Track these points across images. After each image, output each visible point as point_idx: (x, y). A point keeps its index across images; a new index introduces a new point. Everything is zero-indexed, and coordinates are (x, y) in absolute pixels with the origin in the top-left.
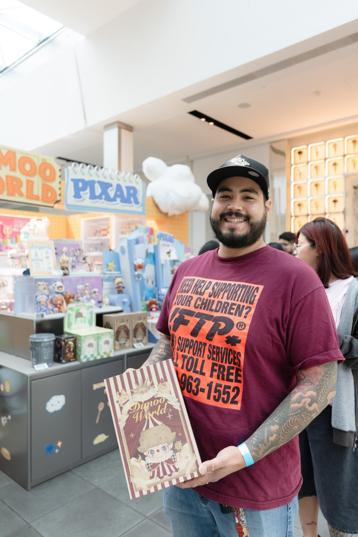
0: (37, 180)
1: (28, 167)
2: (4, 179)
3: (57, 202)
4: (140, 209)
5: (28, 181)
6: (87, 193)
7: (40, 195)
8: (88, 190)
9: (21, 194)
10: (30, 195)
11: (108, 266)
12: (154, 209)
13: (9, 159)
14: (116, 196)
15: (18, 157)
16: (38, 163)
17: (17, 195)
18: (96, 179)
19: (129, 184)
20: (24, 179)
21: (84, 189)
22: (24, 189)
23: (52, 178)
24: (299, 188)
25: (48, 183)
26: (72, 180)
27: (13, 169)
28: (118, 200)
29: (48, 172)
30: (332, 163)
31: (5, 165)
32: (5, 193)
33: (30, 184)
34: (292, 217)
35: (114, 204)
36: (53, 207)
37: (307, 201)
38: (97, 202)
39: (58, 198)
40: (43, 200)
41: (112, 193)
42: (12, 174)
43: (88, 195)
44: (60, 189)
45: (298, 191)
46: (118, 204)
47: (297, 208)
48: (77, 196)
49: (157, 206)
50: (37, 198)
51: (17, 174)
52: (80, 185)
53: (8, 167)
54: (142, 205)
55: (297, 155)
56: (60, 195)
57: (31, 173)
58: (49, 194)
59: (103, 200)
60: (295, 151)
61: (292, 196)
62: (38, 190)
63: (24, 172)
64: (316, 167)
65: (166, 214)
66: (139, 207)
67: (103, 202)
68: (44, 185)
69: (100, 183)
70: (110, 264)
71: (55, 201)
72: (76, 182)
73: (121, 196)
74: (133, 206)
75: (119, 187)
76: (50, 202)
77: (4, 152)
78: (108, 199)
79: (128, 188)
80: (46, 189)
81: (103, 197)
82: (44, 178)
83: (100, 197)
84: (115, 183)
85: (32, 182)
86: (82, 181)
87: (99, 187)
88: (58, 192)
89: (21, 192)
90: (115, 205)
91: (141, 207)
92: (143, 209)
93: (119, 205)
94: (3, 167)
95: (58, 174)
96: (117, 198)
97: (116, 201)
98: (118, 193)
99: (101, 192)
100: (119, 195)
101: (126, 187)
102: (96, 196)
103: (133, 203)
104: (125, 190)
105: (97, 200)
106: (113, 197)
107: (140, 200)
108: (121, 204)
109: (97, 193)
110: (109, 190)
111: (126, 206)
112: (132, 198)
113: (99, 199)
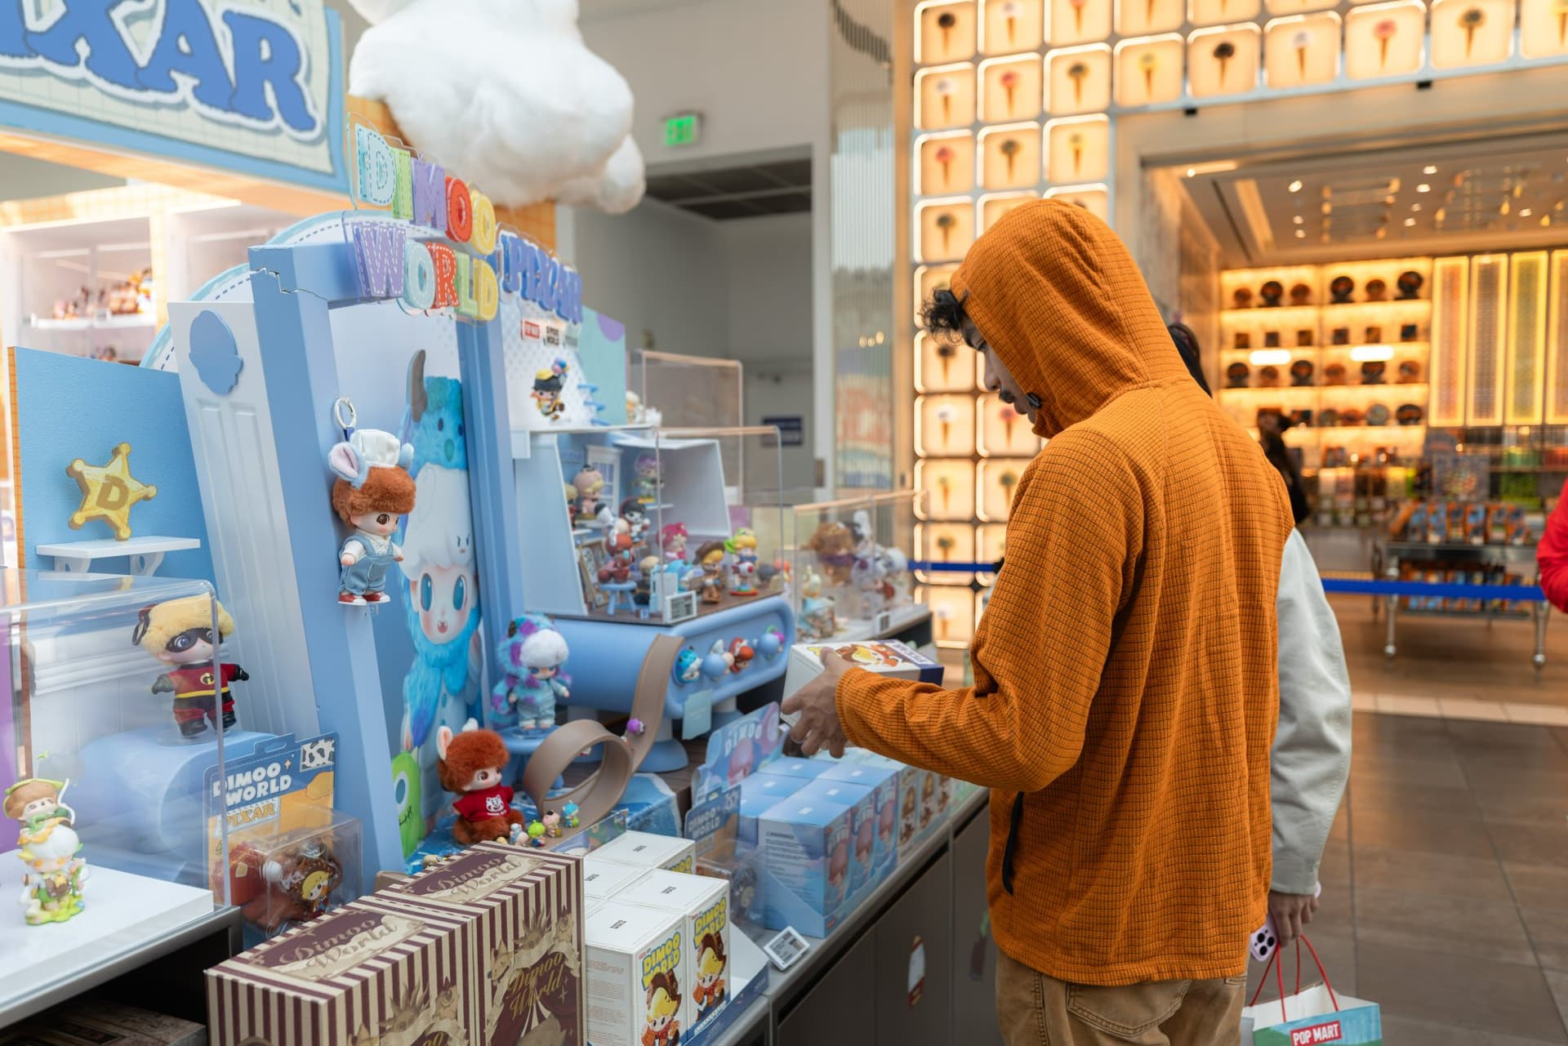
4: (318, 158)
11: (77, 489)
24: (944, 155)
30: (1065, 66)
34: (916, 266)
35: (156, 106)
37: (972, 206)
38: (40, 72)
45: (936, 167)
46: (182, 106)
47: (936, 233)
54: (326, 134)
55: (936, 31)
59: (80, 72)
60: (925, 11)
61: (917, 188)
64: (1008, 79)
66: (314, 143)
67: (82, 83)
70: (95, 476)
73: (204, 61)
74: (277, 131)
90: (164, 113)
91: (322, 150)
92: (331, 158)
93: (188, 113)
96: (175, 75)
97: (172, 88)
98: (184, 45)
99: (64, 17)
100: (191, 55)
101: (229, 17)
102: (27, 32)
103: (278, 120)
104: (224, 35)
105: (40, 62)
106: (151, 61)
107: (315, 106)
108: (205, 110)
109: (39, 15)
110: (118, 15)
111: (238, 126)
112: (268, 87)
113: (48, 58)
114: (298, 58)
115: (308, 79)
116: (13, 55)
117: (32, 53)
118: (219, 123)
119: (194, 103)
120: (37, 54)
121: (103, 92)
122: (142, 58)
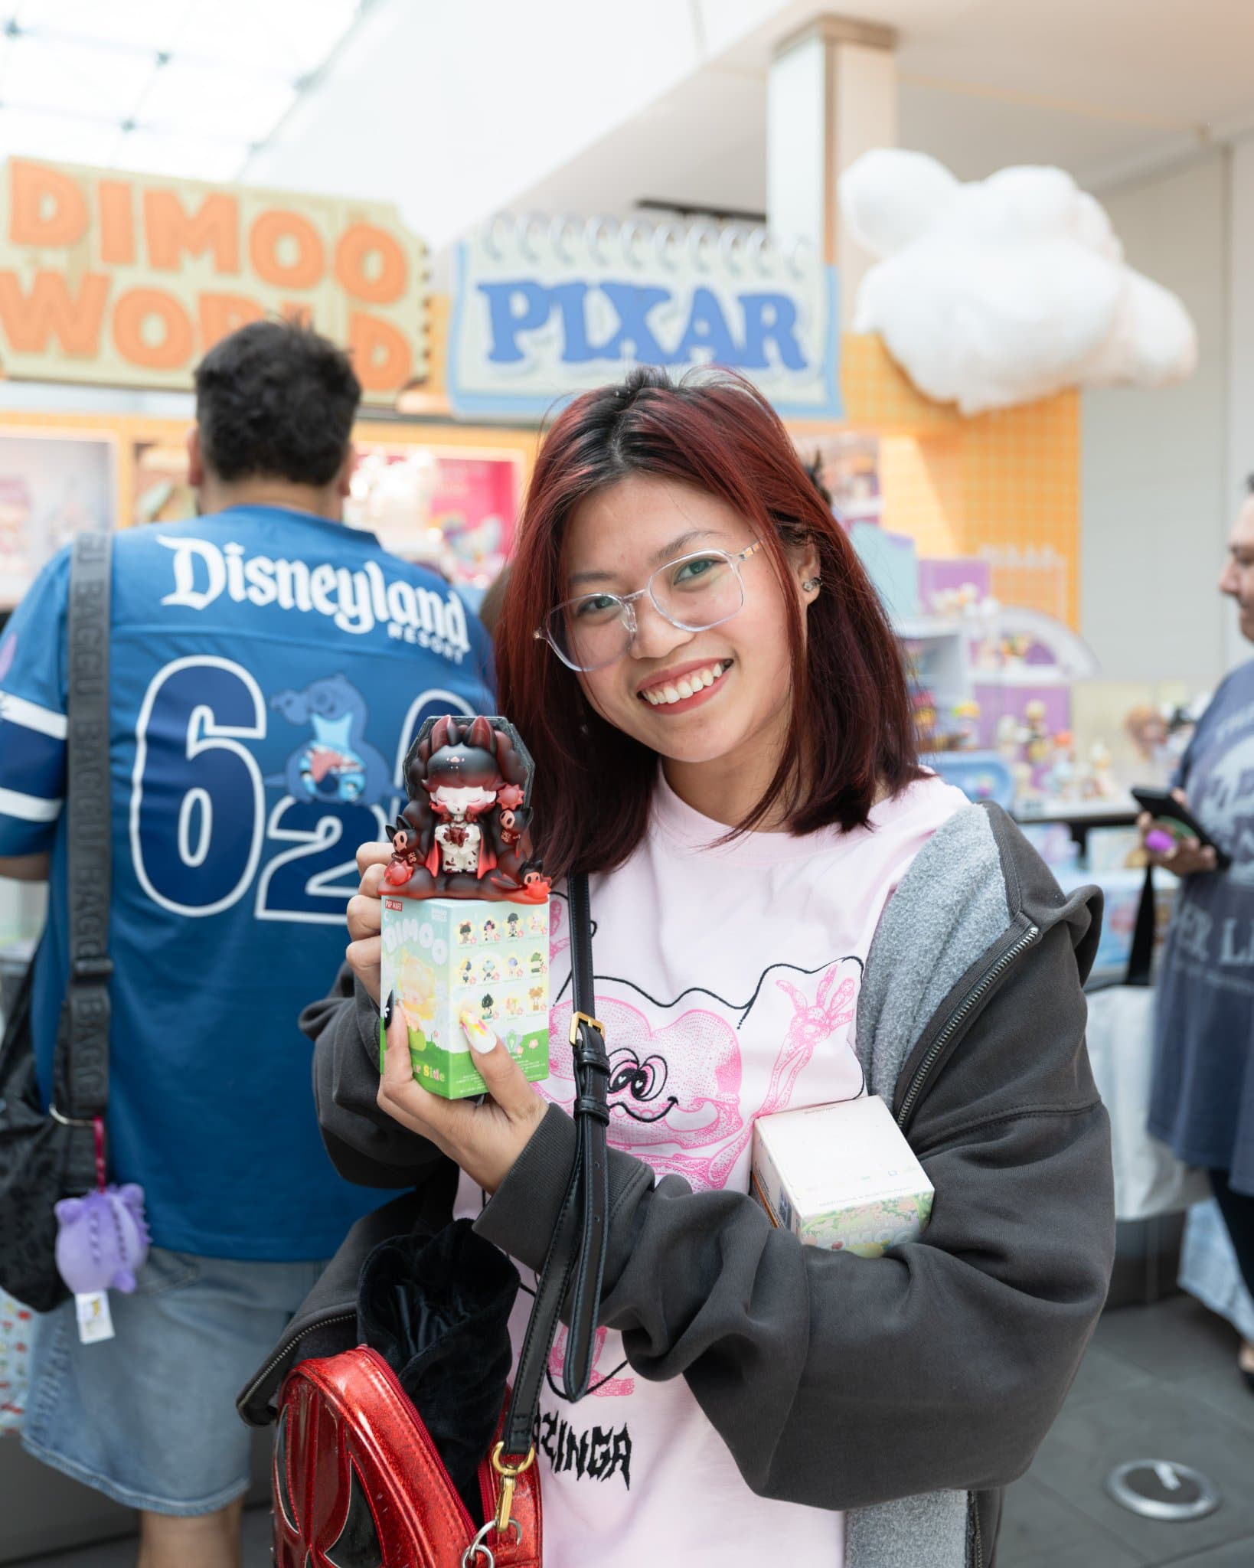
0: (328, 303)
1: (288, 252)
2: (192, 307)
3: (416, 384)
4: (814, 393)
6: (550, 339)
8: (554, 327)
12: (892, 386)
13: (213, 227)
15: (249, 214)
16: (330, 230)
18: (594, 276)
19: (755, 284)
20: (272, 300)
21: (535, 320)
23: (392, 287)
25: (377, 311)
26: (483, 288)
27: (227, 266)
28: (703, 356)
29: (374, 265)
31: (196, 251)
36: (393, 407)
38: (598, 372)
39: (420, 368)
41: (669, 330)
42: (225, 284)
43: (557, 346)
44: (427, 329)
48: (504, 351)
49: (901, 374)
51: (246, 285)
52: (519, 305)
53: (207, 261)
54: (822, 373)
56: (427, 355)
57: (302, 277)
58: (381, 355)
63: (271, 273)
65: (950, 408)
66: (810, 380)
68: (356, 319)
69: (611, 289)
71: (403, 382)
72: (497, 294)
73: (717, 338)
74: (777, 378)
75: (705, 303)
76: (382, 386)
77: (192, 203)
79: (752, 303)
80: (367, 333)
81: (629, 348)
82: (359, 289)
84: (682, 286)
85: (307, 311)
86: (529, 287)
87: (607, 309)
88: (418, 343)
91: (818, 385)
92: (827, 391)
94: (188, 262)
95: (417, 266)
98: (704, 327)
99: (617, 330)
100: (707, 334)
101: (740, 299)
102: (590, 345)
103: (778, 367)
104: (735, 314)
107: (810, 351)
109: (599, 332)
112: (770, 343)
114: (796, 316)
115: (804, 330)
117: (595, 359)
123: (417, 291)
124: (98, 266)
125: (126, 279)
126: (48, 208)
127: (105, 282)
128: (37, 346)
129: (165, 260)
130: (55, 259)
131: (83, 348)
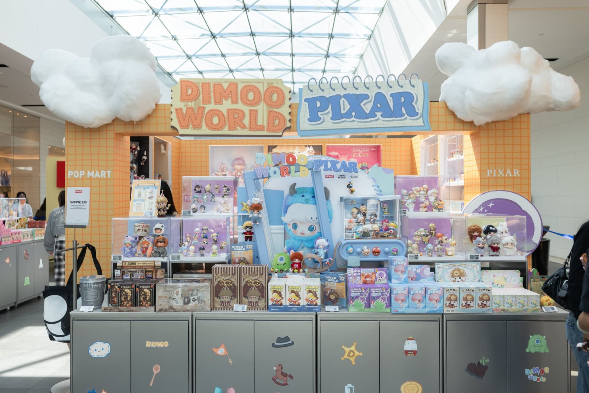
0: (262, 109)
1: (251, 96)
2: (225, 113)
3: (288, 129)
4: (420, 123)
5: (251, 111)
6: (328, 113)
7: (265, 124)
8: (329, 109)
9: (244, 127)
10: (254, 125)
12: (450, 119)
13: (231, 92)
14: (374, 109)
15: (240, 87)
16: (262, 89)
17: (238, 128)
18: (342, 93)
19: (397, 90)
20: (246, 109)
21: (323, 108)
22: (246, 121)
23: (280, 103)
25: (275, 110)
26: (306, 100)
27: (235, 102)
28: (379, 114)
29: (275, 97)
31: (226, 99)
32: (226, 128)
33: (254, 114)
35: (371, 121)
36: (281, 136)
38: (344, 121)
39: (288, 125)
40: (269, 130)
41: (367, 107)
42: (235, 106)
43: (330, 115)
44: (290, 113)
46: (378, 119)
48: (314, 117)
49: (453, 114)
50: (262, 128)
51: (240, 106)
52: (318, 104)
53: (229, 100)
54: (423, 116)
56: (290, 121)
57: (255, 103)
58: (277, 122)
59: (353, 119)
62: (262, 120)
63: (246, 102)
66: (417, 119)
67: (354, 121)
68: (269, 112)
69: (345, 96)
71: (284, 129)
72: (311, 101)
73: (384, 107)
74: (405, 119)
75: (380, 97)
76: (276, 131)
77: (225, 86)
78: (362, 115)
79: (397, 96)
80: (272, 116)
81: (354, 114)
82: (271, 104)
83: (348, 115)
84: (372, 93)
85: (256, 111)
86: (321, 98)
87: (346, 102)
88: (288, 117)
89: (243, 124)
90: (373, 122)
91: (421, 120)
92: (423, 122)
93: (380, 121)
94: (224, 101)
95: (288, 96)
96: (376, 113)
97: (376, 116)
98: (379, 105)
99: (350, 108)
100: (381, 107)
101: (392, 95)
102: (341, 114)
103: (406, 116)
104: (390, 99)
105: (344, 119)
106: (370, 112)
107: (418, 109)
108: (384, 119)
109: (344, 110)
110: (362, 104)
111: (394, 120)
112: (403, 108)
113: (346, 118)
114: (414, 98)
115: (416, 103)
116: (338, 120)
117: (342, 118)
118: (388, 121)
119: (381, 118)
120: (343, 118)
121: (358, 122)
122: (367, 112)
123: (287, 103)
124: (202, 105)
125: (208, 107)
126: (190, 92)
127: (204, 108)
128: (187, 127)
129: (218, 102)
130: (191, 104)
131: (199, 127)
